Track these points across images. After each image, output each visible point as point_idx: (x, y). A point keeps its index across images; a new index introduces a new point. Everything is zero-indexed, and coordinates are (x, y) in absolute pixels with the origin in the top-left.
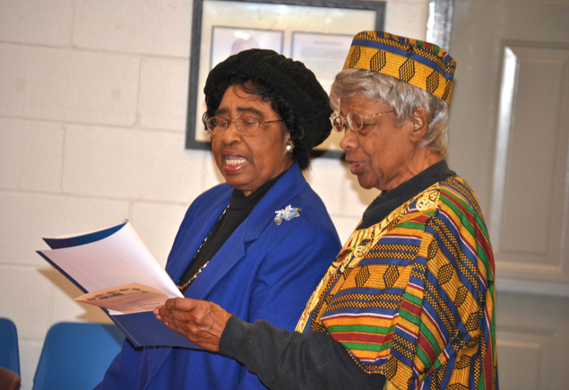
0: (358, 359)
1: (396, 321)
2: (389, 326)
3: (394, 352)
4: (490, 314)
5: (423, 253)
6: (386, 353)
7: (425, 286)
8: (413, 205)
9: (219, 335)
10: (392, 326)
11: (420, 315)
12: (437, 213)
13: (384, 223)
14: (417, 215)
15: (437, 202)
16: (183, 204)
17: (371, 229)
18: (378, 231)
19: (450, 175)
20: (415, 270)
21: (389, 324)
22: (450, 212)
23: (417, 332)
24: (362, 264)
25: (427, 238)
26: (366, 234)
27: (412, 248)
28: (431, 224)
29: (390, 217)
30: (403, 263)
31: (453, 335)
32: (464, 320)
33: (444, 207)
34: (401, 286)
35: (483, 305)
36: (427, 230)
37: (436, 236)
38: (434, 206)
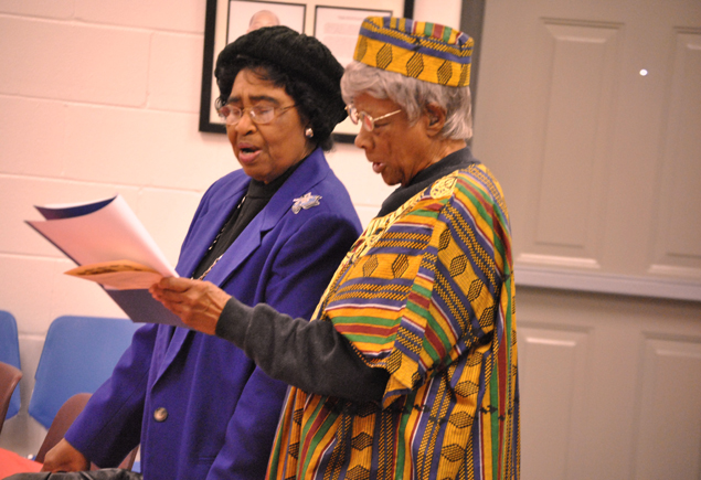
0: (361, 352)
1: (402, 313)
2: (395, 318)
3: (398, 345)
4: (505, 309)
5: (434, 241)
6: (389, 346)
7: (435, 278)
8: (427, 193)
9: (216, 318)
10: (398, 319)
11: (428, 307)
12: (451, 201)
13: (399, 211)
14: (431, 203)
15: (453, 190)
16: (197, 191)
17: (387, 217)
18: (392, 219)
19: (473, 163)
20: (425, 260)
21: (394, 316)
22: (466, 200)
23: (425, 325)
24: (371, 253)
25: (440, 228)
26: (382, 222)
27: (424, 237)
28: (444, 212)
29: (406, 205)
30: (413, 252)
31: (466, 330)
32: (479, 315)
33: (460, 196)
34: (409, 277)
35: (497, 299)
36: (440, 218)
37: (449, 225)
38: (449, 193)
